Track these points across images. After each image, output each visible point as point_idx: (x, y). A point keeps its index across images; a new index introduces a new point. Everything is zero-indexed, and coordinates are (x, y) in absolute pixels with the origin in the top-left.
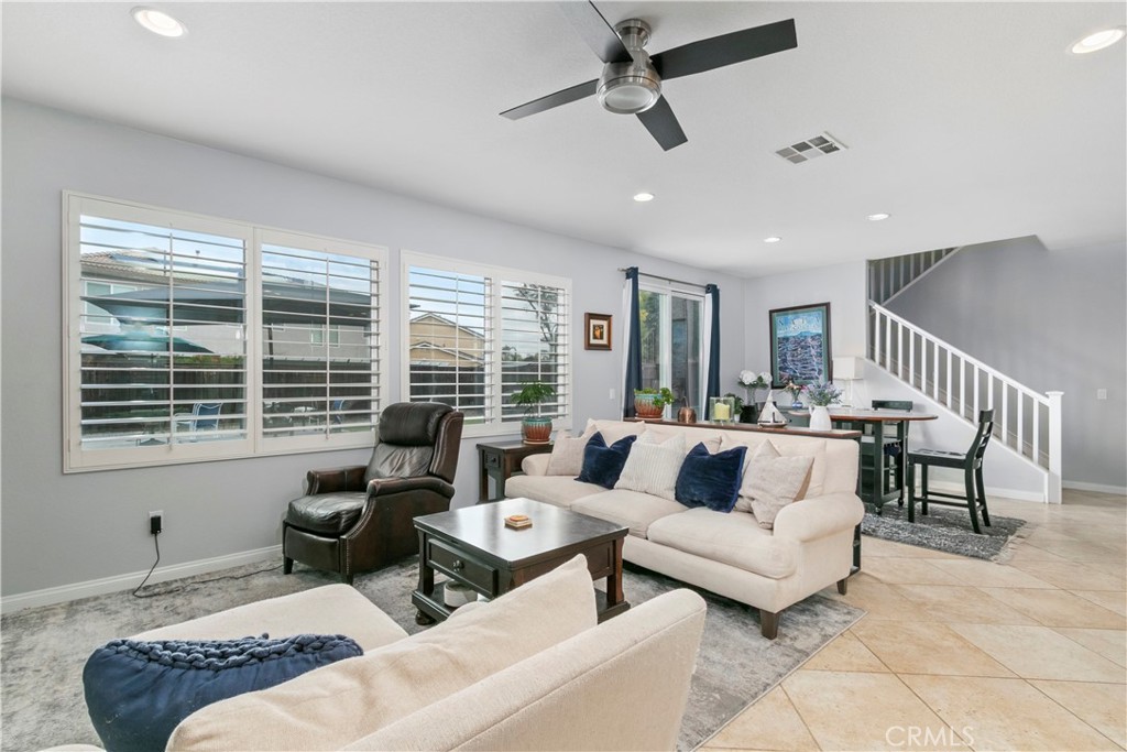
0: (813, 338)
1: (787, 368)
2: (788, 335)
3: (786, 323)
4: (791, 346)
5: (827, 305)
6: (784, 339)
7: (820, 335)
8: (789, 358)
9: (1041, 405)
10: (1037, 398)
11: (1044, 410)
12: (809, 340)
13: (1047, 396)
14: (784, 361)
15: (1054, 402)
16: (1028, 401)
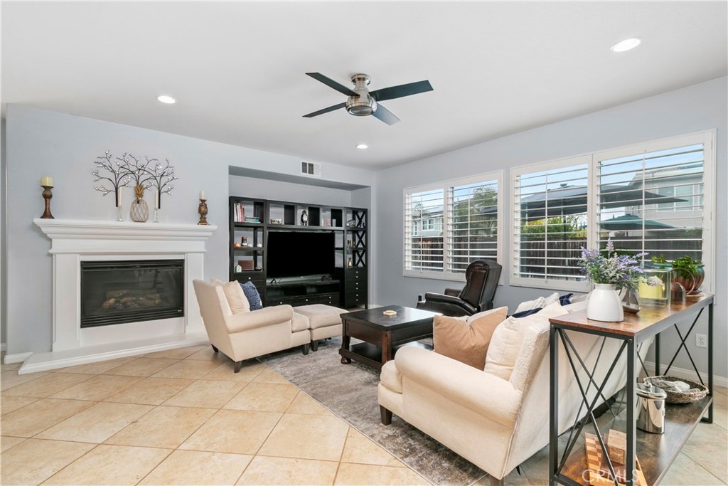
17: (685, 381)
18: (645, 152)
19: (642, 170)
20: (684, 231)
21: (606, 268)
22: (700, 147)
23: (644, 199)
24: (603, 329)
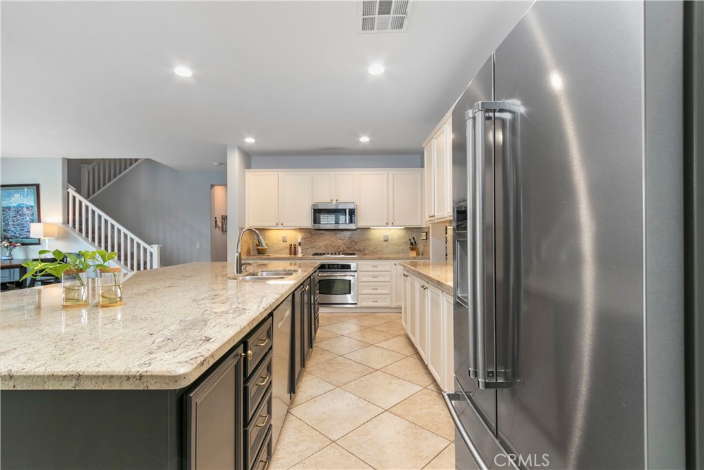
0: (28, 208)
1: (9, 230)
2: (10, 205)
3: (11, 196)
4: (12, 214)
5: (38, 186)
6: (6, 208)
7: (32, 207)
8: (11, 223)
10: (149, 248)
12: (25, 209)
13: (152, 247)
14: (8, 225)
15: (155, 250)
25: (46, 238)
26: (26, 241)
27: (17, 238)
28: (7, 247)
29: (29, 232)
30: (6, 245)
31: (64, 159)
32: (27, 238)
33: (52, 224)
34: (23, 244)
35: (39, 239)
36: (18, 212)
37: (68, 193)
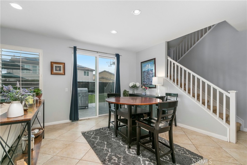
1: (145, 81)
2: (145, 70)
3: (145, 66)
4: (146, 74)
5: (155, 59)
6: (144, 72)
7: (153, 70)
8: (145, 78)
9: (227, 96)
10: (225, 93)
11: (228, 99)
12: (150, 71)
13: (229, 93)
14: (144, 79)
15: (232, 95)
16: (221, 95)
17: (37, 129)
18: (21, 50)
19: (20, 57)
20: (28, 80)
21: (17, 94)
22: (38, 54)
23: (21, 68)
24: (17, 120)
25: (158, 85)
26: (151, 86)
27: (147, 84)
28: (144, 89)
29: (151, 82)
30: (144, 88)
31: (166, 42)
32: (151, 85)
33: (161, 77)
34: (150, 88)
35: (155, 86)
36: (148, 73)
37: (168, 60)
